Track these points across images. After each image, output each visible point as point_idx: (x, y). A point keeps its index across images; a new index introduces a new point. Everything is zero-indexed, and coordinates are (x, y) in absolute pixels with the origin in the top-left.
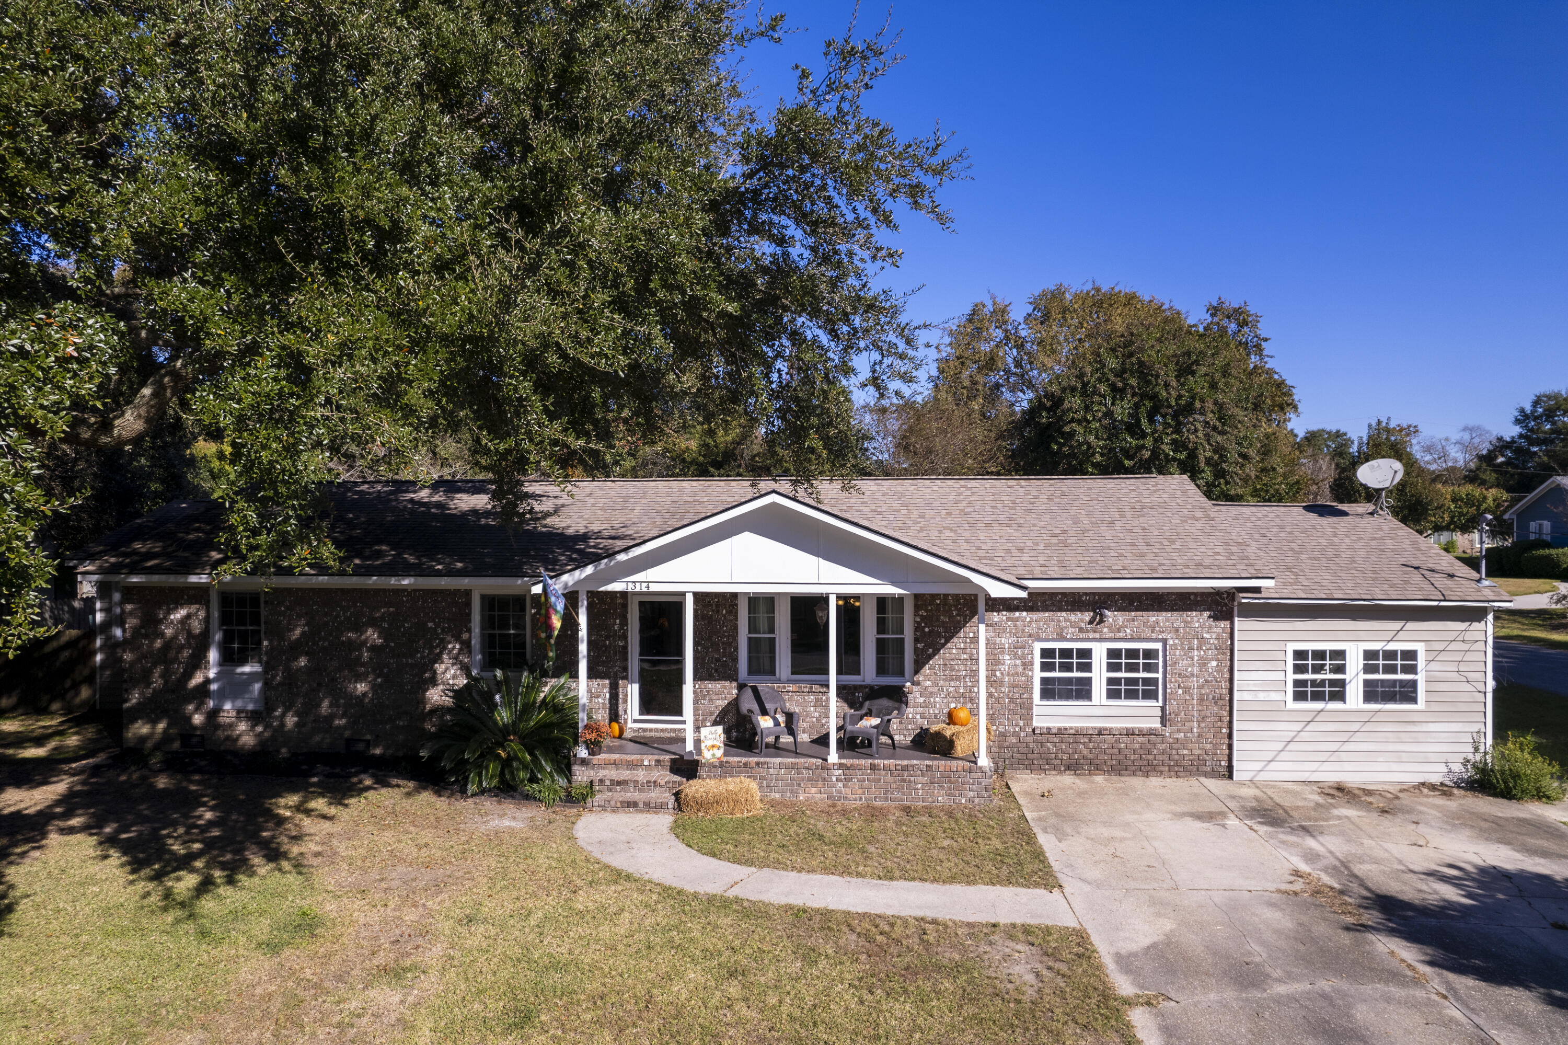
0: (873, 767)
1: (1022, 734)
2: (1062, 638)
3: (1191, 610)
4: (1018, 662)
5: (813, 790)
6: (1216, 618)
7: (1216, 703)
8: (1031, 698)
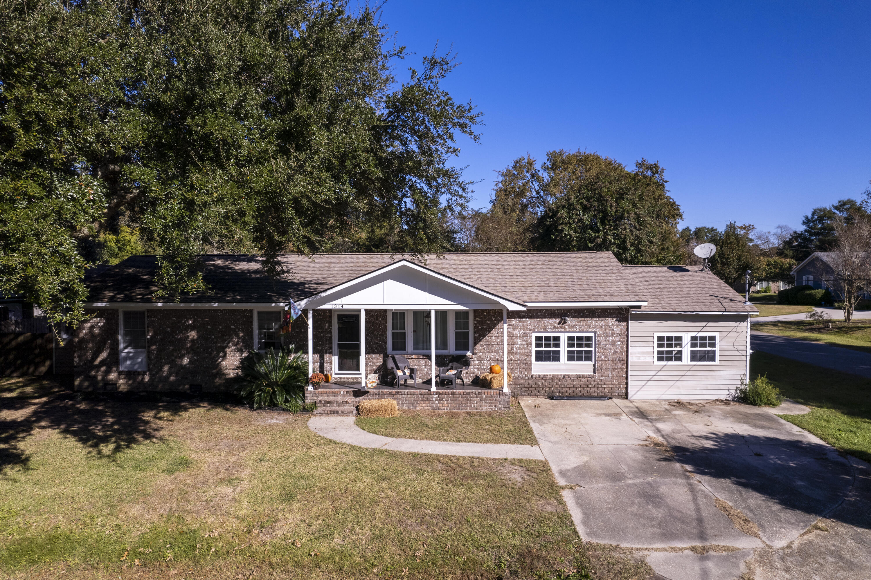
0: (453, 393)
1: (526, 378)
2: (545, 331)
3: (608, 317)
4: (524, 343)
5: (424, 405)
6: (619, 321)
7: (620, 362)
8: (531, 361)
